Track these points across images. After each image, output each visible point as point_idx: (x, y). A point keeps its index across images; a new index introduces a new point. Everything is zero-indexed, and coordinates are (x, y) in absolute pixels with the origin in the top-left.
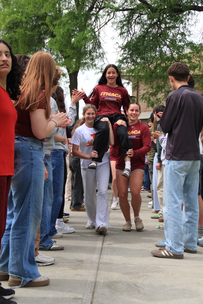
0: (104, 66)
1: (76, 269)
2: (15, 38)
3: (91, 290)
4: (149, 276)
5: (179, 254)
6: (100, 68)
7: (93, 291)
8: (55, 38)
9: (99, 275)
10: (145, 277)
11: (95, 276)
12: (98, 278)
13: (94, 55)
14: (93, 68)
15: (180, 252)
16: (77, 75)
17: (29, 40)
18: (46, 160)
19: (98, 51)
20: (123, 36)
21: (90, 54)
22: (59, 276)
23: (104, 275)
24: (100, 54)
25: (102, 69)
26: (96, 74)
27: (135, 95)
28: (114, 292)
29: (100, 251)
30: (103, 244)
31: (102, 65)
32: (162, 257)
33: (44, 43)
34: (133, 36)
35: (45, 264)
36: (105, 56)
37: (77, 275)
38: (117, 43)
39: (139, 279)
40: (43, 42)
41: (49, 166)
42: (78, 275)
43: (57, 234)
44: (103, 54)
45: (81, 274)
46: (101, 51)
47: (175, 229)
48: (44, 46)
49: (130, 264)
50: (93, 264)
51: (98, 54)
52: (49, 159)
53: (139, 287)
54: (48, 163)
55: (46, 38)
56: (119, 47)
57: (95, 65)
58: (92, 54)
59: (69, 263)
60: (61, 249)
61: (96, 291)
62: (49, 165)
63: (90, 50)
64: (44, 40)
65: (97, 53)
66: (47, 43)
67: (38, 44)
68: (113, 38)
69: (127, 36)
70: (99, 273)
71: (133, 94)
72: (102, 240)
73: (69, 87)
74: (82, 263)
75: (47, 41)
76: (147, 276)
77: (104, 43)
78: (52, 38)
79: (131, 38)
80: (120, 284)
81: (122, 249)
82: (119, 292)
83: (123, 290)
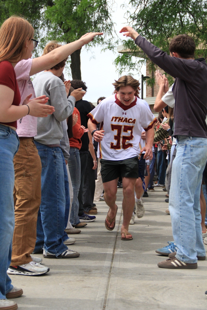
0: (112, 40)
1: (83, 281)
2: (5, 7)
3: (102, 305)
4: (170, 288)
5: (193, 263)
6: (108, 42)
7: (104, 306)
8: (53, 7)
9: (110, 288)
10: (165, 289)
11: (105, 289)
12: (109, 291)
13: (100, 27)
14: (99, 43)
15: (194, 260)
16: (80, 53)
17: (22, 9)
18: (55, 152)
19: (104, 22)
20: (135, 3)
21: (95, 26)
22: (64, 288)
23: (117, 288)
24: (107, 25)
25: (109, 44)
26: (103, 50)
27: (150, 76)
28: (128, 307)
29: (111, 259)
30: (114, 251)
31: (110, 40)
32: (173, 267)
33: (40, 13)
34: (147, 2)
35: (34, 274)
36: (113, 28)
37: (84, 287)
38: (128, 12)
39: (158, 291)
40: (38, 12)
41: (58, 159)
42: (86, 287)
43: (68, 240)
44: (111, 25)
45: (89, 286)
46: (108, 21)
47: (190, 233)
48: (39, 17)
49: (147, 275)
50: (102, 275)
51: (104, 26)
52: (58, 150)
53: (158, 301)
54: (57, 155)
55: (42, 8)
56: (131, 17)
57: (102, 39)
58: (98, 26)
59: (74, 273)
60: (76, 256)
61: (107, 305)
62: (59, 157)
63: (94, 21)
64: (40, 9)
65: (103, 24)
66: (43, 13)
67: (33, 14)
68: (123, 5)
69: (140, 3)
70: (111, 285)
71: (148, 74)
72: (113, 247)
73: (70, 67)
74: (90, 274)
75: (42, 11)
76: (167, 288)
77: (112, 11)
78: (49, 7)
79: (145, 5)
80: (136, 297)
81: (137, 258)
82: (135, 306)
83: (139, 304)
